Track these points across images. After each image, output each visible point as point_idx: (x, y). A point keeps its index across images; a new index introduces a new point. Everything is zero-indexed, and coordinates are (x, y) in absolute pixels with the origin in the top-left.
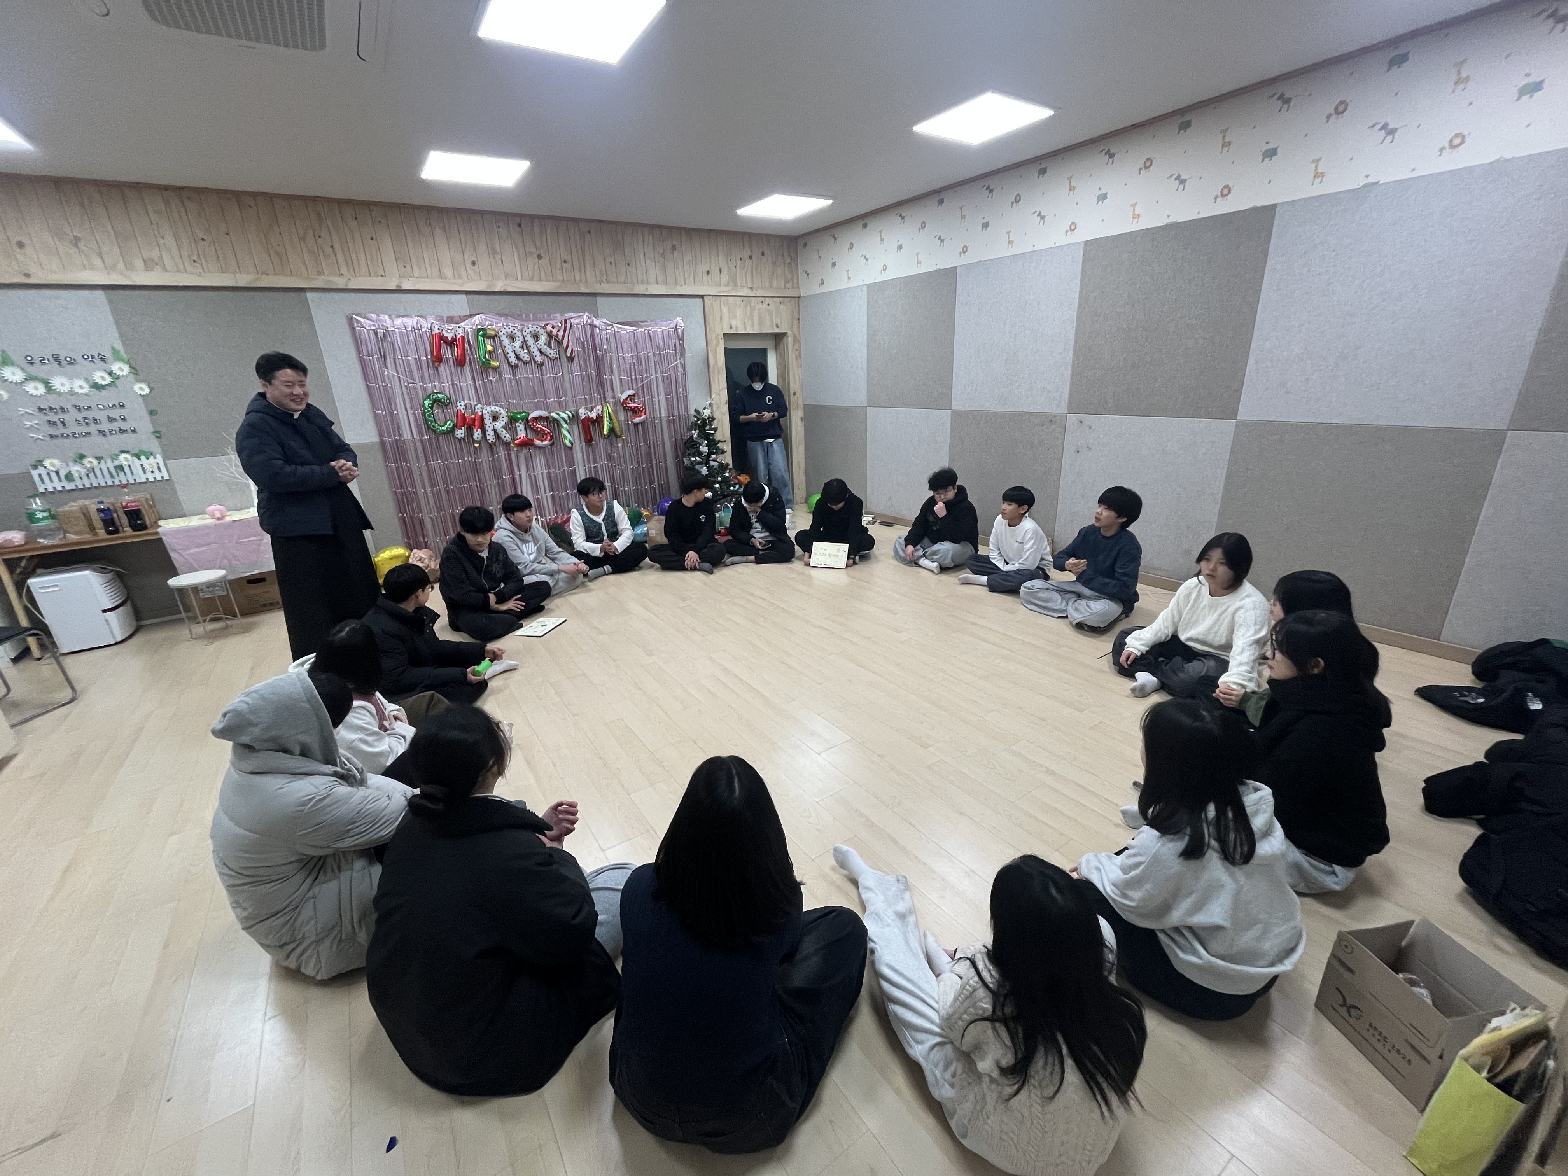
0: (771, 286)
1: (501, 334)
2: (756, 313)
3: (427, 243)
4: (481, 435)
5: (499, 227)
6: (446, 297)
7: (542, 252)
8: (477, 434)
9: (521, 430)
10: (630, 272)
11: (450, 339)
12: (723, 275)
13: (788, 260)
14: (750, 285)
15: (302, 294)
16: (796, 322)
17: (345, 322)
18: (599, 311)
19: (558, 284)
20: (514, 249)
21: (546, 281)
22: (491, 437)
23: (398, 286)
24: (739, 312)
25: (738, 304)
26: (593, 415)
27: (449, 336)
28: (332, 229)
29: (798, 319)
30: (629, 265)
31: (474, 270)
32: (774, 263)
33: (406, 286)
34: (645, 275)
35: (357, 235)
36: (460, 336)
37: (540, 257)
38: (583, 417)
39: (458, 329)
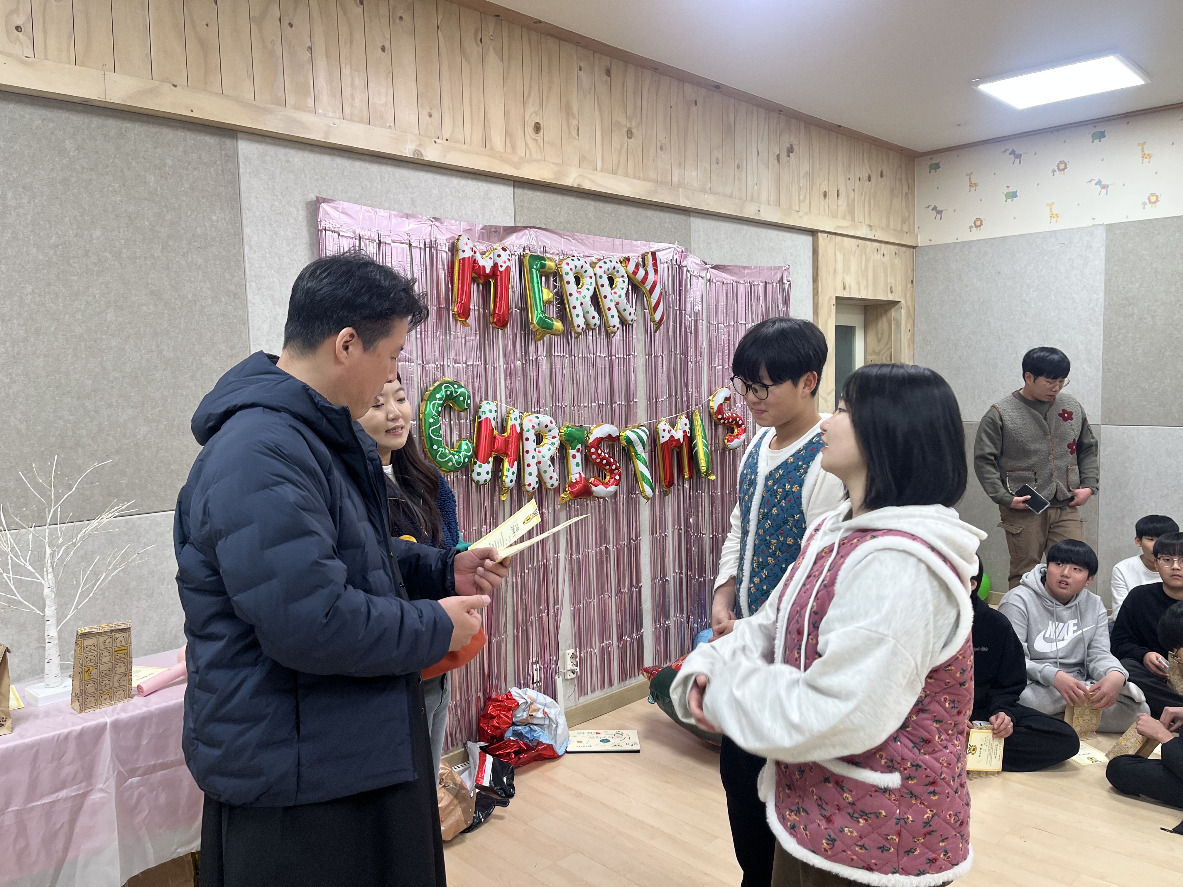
0: (888, 226)
1: (565, 268)
2: (871, 266)
3: (471, 79)
4: (514, 478)
5: (580, 70)
6: (483, 187)
7: (633, 123)
8: (509, 473)
9: (577, 465)
10: (739, 180)
11: (488, 271)
12: (840, 202)
13: (906, 189)
14: (867, 222)
15: (229, 142)
16: (909, 286)
17: (301, 215)
18: (692, 243)
19: (649, 185)
20: (597, 114)
21: (635, 178)
22: (531, 480)
23: (416, 151)
24: (854, 264)
25: (854, 250)
26: (679, 435)
27: (487, 264)
28: (315, 13)
29: (912, 282)
30: (738, 167)
31: (536, 140)
32: (892, 191)
33: (431, 155)
34: (756, 187)
35: (359, 36)
36: (504, 266)
37: (630, 134)
38: (665, 437)
39: (502, 253)
